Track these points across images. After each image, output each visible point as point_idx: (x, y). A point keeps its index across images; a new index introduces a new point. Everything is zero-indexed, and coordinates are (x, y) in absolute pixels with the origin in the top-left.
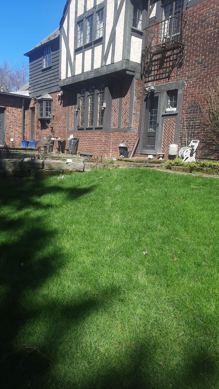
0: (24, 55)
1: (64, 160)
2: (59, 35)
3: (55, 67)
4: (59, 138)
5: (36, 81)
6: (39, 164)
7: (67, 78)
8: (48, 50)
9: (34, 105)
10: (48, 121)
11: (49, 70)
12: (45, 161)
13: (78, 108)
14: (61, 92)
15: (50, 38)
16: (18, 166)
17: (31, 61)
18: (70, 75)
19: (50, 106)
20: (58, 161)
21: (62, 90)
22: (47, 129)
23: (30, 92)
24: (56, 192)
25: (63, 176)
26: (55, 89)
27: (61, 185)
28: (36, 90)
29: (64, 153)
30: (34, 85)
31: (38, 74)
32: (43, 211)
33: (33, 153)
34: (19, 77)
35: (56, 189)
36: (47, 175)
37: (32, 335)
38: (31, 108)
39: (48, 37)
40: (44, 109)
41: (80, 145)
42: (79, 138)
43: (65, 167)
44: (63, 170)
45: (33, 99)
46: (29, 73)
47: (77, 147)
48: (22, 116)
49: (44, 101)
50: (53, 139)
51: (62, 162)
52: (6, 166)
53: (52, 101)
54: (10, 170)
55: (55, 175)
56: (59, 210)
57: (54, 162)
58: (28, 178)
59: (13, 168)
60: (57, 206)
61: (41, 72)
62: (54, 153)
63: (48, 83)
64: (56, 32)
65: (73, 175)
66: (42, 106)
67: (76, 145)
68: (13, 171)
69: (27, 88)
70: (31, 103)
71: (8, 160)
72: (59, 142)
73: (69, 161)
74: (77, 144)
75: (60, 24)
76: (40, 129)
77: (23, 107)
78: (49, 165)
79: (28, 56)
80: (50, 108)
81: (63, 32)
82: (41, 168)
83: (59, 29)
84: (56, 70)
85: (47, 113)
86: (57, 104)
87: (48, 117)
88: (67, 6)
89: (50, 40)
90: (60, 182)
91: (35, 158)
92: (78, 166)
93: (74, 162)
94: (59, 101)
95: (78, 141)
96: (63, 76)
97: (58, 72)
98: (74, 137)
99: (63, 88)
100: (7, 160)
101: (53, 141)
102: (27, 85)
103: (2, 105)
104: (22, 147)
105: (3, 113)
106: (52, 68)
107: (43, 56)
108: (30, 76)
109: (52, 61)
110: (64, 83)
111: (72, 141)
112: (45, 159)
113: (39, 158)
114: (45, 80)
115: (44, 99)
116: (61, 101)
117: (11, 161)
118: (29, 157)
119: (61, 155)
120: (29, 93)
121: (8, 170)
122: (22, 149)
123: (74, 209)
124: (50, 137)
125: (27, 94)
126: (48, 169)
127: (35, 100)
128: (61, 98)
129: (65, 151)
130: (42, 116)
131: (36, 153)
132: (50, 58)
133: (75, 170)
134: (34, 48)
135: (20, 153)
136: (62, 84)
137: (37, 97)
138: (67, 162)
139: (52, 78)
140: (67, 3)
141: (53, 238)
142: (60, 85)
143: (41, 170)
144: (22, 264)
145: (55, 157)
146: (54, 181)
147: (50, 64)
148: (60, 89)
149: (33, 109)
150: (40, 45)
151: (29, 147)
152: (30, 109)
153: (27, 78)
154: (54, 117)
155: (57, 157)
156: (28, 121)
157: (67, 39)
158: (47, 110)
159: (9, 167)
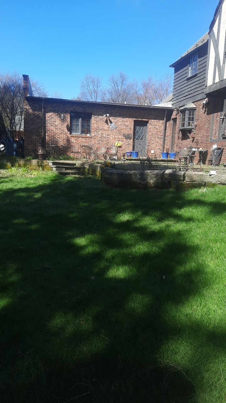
0: (170, 66)
1: (207, 172)
2: (208, 40)
3: (201, 74)
4: (201, 149)
5: (180, 91)
6: (180, 176)
7: (214, 83)
8: (195, 57)
9: (176, 115)
10: (190, 131)
11: (194, 78)
12: (187, 173)
13: (224, 115)
14: (206, 99)
15: (197, 45)
16: (159, 178)
17: (176, 71)
18: (217, 80)
19: (193, 115)
20: (200, 173)
21: (207, 97)
22: (188, 139)
23: (174, 102)
24: (198, 206)
25: (205, 189)
26: (199, 97)
27: (203, 199)
28: (179, 100)
29: (205, 164)
30: (177, 95)
31: (183, 83)
32: (184, 224)
33: (173, 165)
34: (162, 90)
35: (199, 202)
36: (187, 187)
37: (176, 354)
38: (173, 119)
39: (195, 44)
40: (187, 119)
41: (224, 155)
42: (224, 147)
43: (208, 179)
44: (205, 183)
45: (175, 109)
46: (173, 84)
47: (221, 157)
48: (163, 127)
49: (187, 111)
50: (194, 150)
51: (204, 174)
52: (147, 178)
53: (195, 110)
54: (152, 181)
55: (197, 188)
56: (201, 224)
57: (196, 174)
58: (168, 190)
59: (155, 179)
60: (198, 220)
61: (186, 82)
62: (195, 164)
63: (192, 92)
64: (204, 37)
65: (217, 189)
66: (185, 116)
67: (219, 155)
68: (154, 182)
69: (170, 99)
70: (173, 114)
71: (151, 172)
72: (201, 152)
73: (212, 172)
74: (221, 154)
75: (210, 28)
76: (181, 140)
77: (165, 119)
78: (191, 177)
79: (173, 67)
80: (193, 118)
81: (212, 36)
82: (181, 180)
83: (209, 34)
84: (202, 77)
85: (189, 123)
86: (201, 112)
87: (190, 127)
88: (219, 7)
89: (198, 46)
90: (202, 195)
91: (176, 170)
92: (222, 178)
93: (218, 174)
94: (203, 109)
95: (222, 151)
96: (210, 82)
97: (205, 79)
98: (217, 146)
99: (209, 95)
100: (149, 171)
101: (195, 152)
102: (171, 96)
103: (146, 119)
104: (162, 158)
105: (146, 125)
106: (198, 76)
107: (189, 65)
108: (174, 86)
109: (198, 68)
110: (210, 89)
111: (216, 151)
112: (187, 170)
113: (180, 170)
114: (189, 89)
115: (188, 108)
116: (206, 109)
117: (153, 173)
118: (170, 169)
119: (202, 166)
120: (172, 104)
121: (150, 181)
122: (162, 161)
123: (219, 225)
124: (191, 148)
125: (169, 105)
126: (189, 181)
127: (178, 110)
128: (206, 106)
129: (207, 162)
130: (184, 126)
131: (177, 164)
132: (196, 65)
133: (219, 182)
134: (180, 58)
135: (160, 165)
136: (207, 91)
137: (180, 107)
138: (211, 174)
139: (197, 86)
140: (219, 4)
141: (195, 254)
142: (206, 92)
143: (182, 182)
144: (164, 277)
145: (198, 169)
146: (195, 194)
147: (196, 71)
148: (205, 96)
149: (175, 120)
150: (187, 53)
151: (169, 159)
152: (171, 120)
153: (171, 89)
154: (196, 126)
155: (199, 169)
156: (169, 132)
157: (216, 42)
158: (189, 120)
159: (151, 178)
